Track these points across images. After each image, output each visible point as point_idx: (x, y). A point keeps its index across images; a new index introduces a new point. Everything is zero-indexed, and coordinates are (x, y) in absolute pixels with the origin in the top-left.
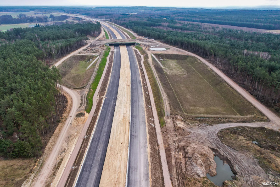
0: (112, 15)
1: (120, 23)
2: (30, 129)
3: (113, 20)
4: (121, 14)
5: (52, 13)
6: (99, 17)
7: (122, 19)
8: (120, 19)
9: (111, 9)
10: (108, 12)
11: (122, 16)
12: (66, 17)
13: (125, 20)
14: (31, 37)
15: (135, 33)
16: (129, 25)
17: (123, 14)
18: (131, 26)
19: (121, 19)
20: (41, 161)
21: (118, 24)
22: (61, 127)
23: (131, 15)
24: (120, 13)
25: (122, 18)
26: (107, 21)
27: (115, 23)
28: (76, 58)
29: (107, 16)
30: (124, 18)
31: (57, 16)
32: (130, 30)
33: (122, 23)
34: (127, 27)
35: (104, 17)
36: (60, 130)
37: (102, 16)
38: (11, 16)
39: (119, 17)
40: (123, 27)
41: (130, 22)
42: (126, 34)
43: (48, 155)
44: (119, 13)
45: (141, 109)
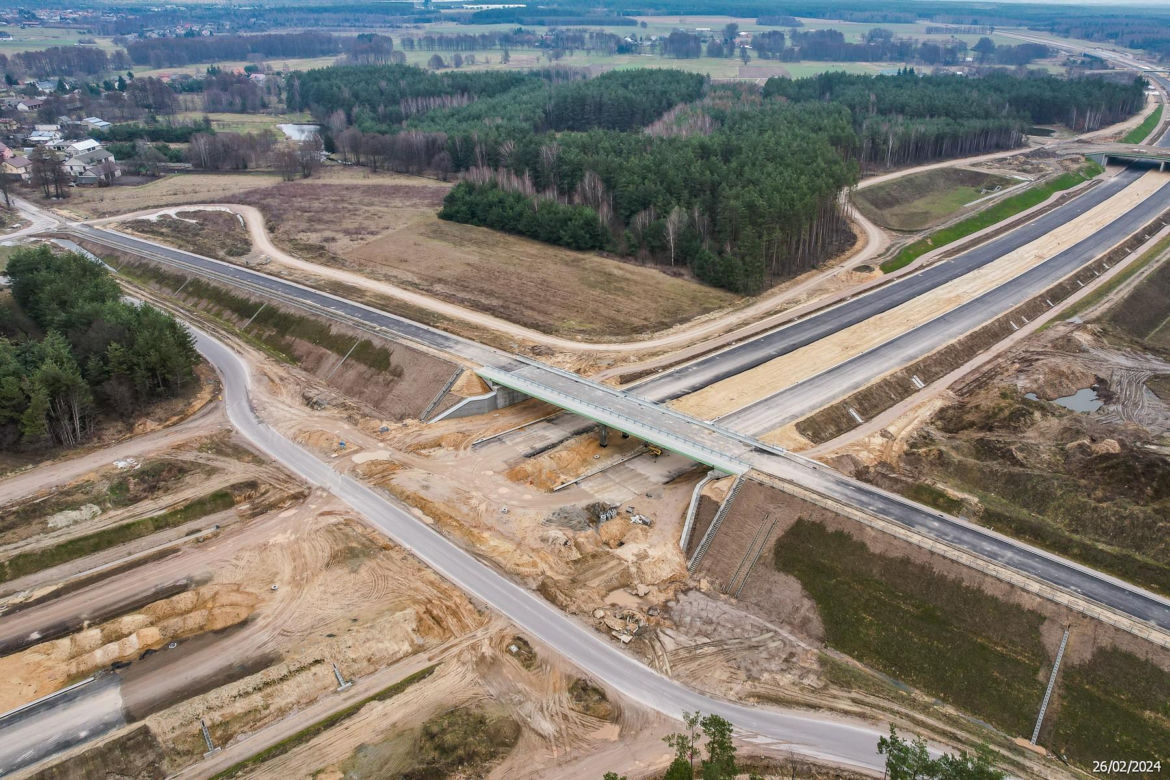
2: (754, 242)
5: (995, 33)
12: (1042, 52)
14: (854, 99)
20: (751, 301)
22: (813, 276)
28: (955, 177)
31: (1005, 44)
36: (807, 279)
38: (841, 35)
43: (766, 299)
45: (1018, 296)
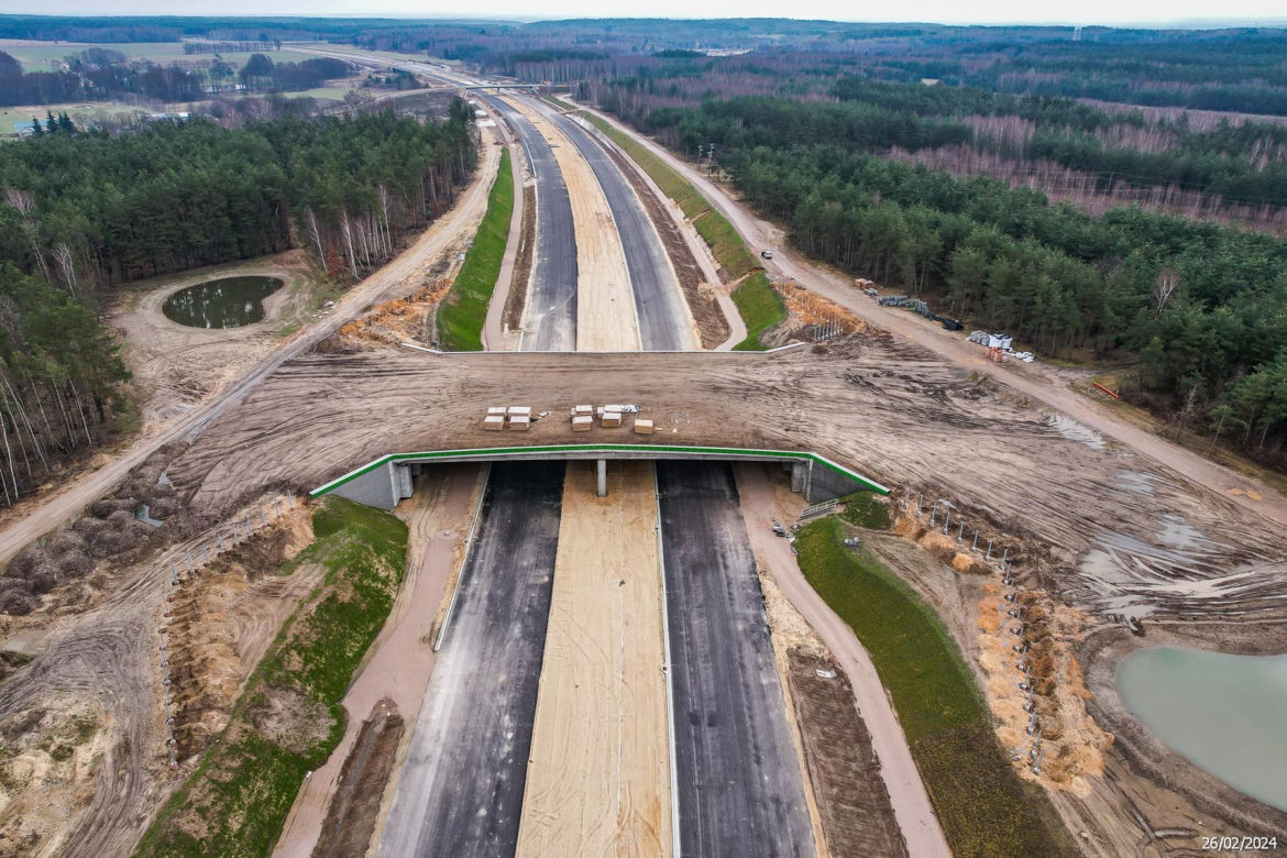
0: (600, 57)
1: (640, 112)
3: (594, 90)
4: (657, 55)
6: (521, 69)
7: (656, 83)
8: (647, 85)
9: (609, 29)
10: (586, 41)
11: (661, 63)
13: (673, 91)
15: (763, 217)
16: (704, 132)
17: (667, 54)
18: (720, 138)
19: (651, 83)
21: (624, 120)
23: (718, 59)
24: (652, 49)
25: (660, 74)
26: (561, 98)
27: (610, 108)
29: (567, 66)
30: (674, 74)
32: (716, 182)
33: (655, 114)
34: (688, 149)
35: (552, 67)
37: (540, 61)
39: (643, 71)
40: (661, 143)
41: (710, 110)
42: (678, 215)
44: (648, 48)
